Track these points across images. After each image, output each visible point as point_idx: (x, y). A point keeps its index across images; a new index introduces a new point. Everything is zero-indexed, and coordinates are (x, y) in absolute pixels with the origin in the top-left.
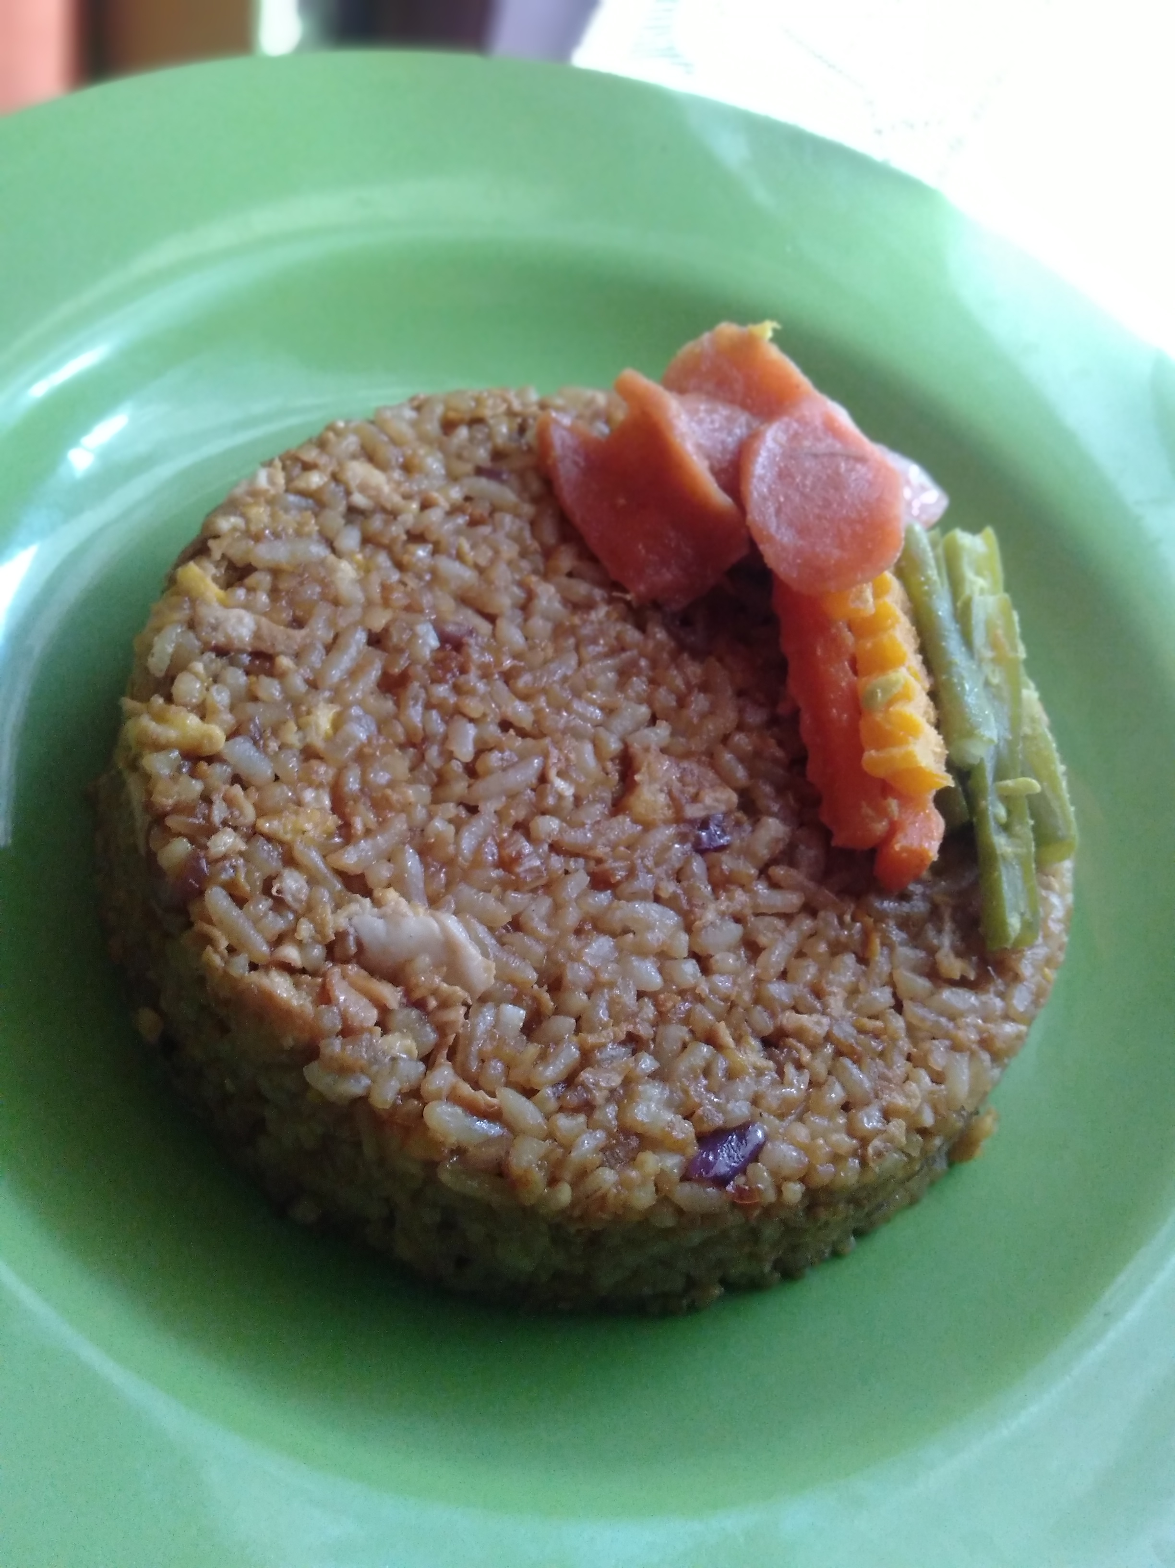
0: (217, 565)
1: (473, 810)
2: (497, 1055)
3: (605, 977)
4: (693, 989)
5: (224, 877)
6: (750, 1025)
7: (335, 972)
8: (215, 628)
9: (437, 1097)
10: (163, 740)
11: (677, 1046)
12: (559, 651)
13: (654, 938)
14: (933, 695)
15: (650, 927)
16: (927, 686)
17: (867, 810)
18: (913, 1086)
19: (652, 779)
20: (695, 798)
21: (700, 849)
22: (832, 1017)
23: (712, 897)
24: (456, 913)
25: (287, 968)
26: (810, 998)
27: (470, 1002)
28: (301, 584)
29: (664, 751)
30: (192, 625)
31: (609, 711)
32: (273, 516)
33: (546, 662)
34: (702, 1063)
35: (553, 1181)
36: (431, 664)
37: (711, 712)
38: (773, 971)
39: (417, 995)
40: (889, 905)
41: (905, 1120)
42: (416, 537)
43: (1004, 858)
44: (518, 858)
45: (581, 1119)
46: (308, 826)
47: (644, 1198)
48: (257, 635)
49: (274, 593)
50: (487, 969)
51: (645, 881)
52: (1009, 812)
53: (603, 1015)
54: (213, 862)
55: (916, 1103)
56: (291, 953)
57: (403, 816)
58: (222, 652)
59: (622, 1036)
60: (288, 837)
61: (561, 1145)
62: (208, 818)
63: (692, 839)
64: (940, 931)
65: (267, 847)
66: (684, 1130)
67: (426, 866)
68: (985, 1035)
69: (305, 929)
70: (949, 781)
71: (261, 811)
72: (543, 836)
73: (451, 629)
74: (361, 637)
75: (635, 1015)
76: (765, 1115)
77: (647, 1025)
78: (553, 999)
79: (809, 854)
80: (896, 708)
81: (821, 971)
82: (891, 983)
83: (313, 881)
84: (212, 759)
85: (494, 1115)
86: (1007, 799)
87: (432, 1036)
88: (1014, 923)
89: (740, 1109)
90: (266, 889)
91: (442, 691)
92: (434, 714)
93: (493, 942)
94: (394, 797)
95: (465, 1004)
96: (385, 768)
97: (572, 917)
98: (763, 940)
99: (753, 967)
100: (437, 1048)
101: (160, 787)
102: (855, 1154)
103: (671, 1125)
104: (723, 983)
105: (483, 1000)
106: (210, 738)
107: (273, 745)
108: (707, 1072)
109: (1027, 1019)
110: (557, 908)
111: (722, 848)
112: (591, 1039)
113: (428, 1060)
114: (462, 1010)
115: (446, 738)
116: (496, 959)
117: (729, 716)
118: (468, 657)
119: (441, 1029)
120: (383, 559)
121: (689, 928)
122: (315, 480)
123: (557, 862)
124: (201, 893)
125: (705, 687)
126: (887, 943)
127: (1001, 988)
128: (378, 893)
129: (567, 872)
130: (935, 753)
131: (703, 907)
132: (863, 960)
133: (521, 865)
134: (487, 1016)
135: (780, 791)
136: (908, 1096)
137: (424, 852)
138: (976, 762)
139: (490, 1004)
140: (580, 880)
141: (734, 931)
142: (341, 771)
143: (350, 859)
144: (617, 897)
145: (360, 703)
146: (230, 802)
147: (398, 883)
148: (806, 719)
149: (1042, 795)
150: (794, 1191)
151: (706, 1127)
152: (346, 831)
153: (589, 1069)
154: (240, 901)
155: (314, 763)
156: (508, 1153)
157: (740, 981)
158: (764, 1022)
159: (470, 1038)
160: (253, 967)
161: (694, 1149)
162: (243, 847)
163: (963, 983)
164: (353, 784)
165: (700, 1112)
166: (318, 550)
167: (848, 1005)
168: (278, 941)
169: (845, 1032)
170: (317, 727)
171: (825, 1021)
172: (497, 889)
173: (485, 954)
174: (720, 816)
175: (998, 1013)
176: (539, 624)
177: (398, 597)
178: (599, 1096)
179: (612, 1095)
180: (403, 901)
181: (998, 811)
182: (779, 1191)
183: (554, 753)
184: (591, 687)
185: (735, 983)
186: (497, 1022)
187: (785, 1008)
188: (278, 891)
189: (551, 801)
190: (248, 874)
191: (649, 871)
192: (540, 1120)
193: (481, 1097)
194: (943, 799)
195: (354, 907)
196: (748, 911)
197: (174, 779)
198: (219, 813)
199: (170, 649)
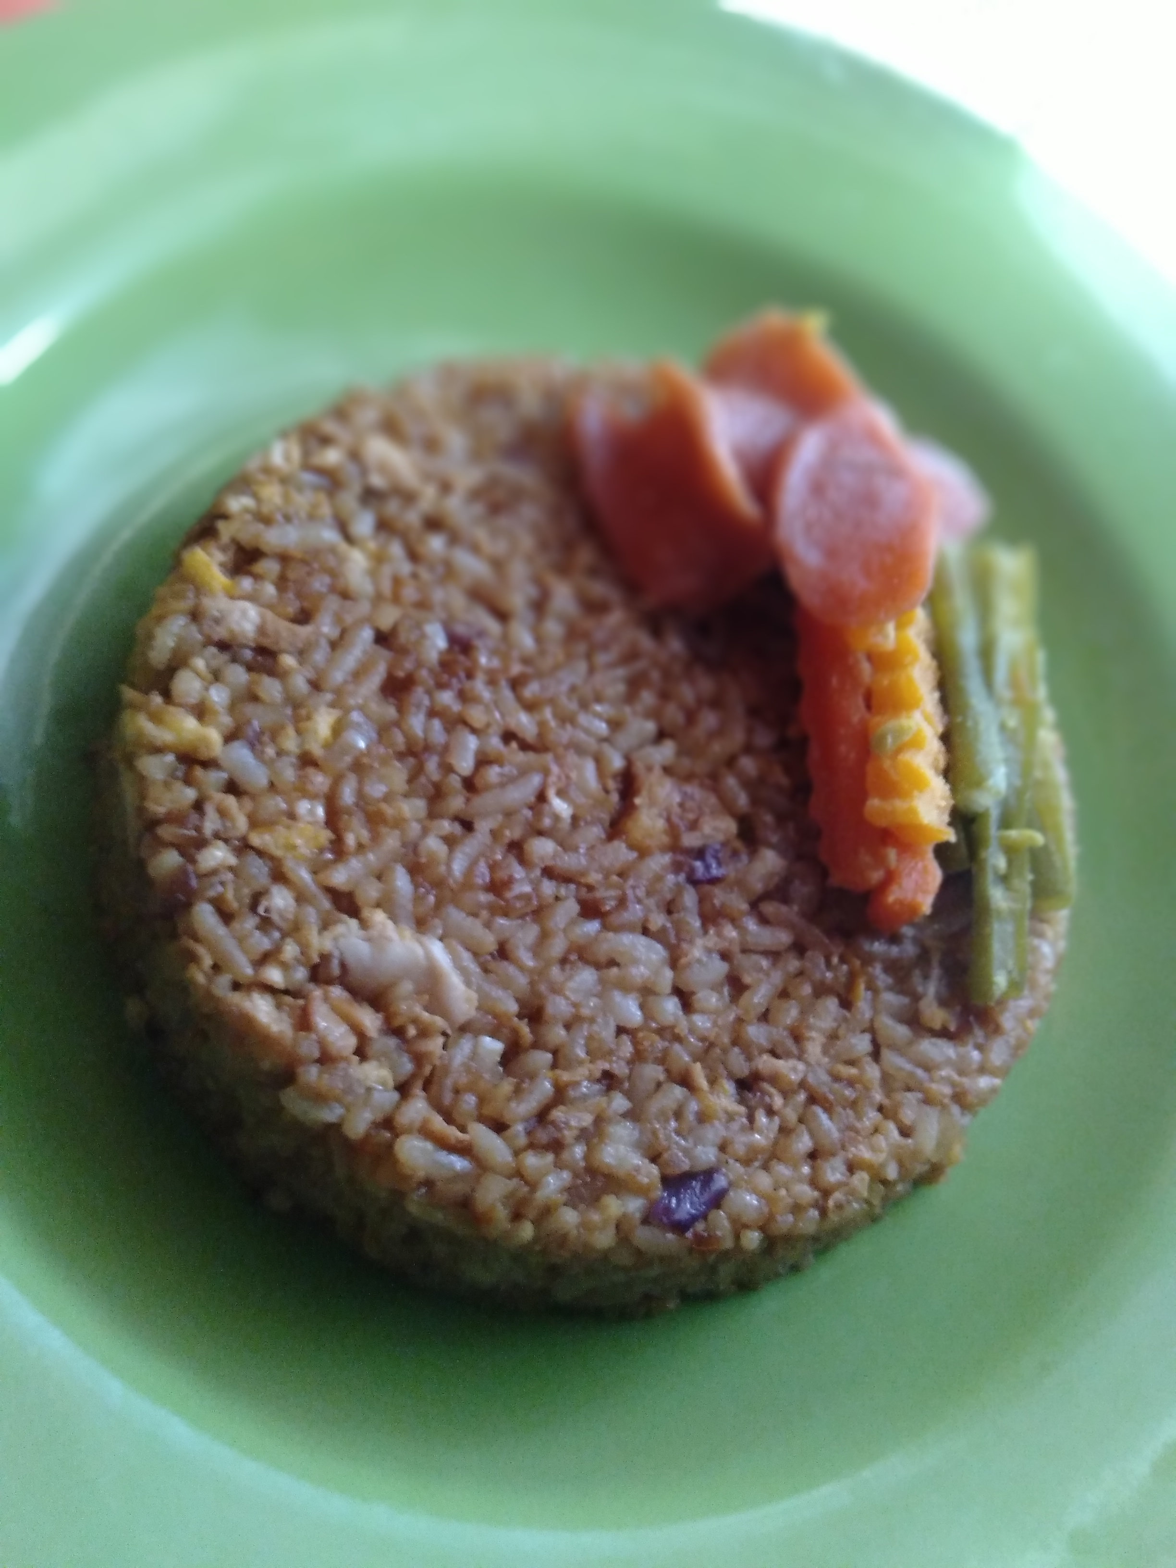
0: (224, 549)
1: (468, 826)
2: (471, 1088)
3: (585, 1012)
4: (672, 1027)
5: (212, 893)
6: (726, 1068)
7: (317, 993)
8: (217, 621)
9: (408, 1131)
10: (159, 743)
11: (652, 1086)
12: (570, 657)
13: (639, 973)
14: (946, 738)
15: (636, 962)
16: (940, 729)
17: (865, 858)
18: (881, 1141)
19: (652, 803)
20: (694, 826)
21: (693, 881)
22: (808, 1064)
23: (701, 932)
24: (441, 939)
25: (269, 989)
26: (790, 1043)
27: (449, 1032)
28: (309, 574)
29: (667, 770)
30: (195, 616)
31: (615, 725)
32: (286, 497)
33: (556, 668)
34: (674, 1106)
35: (517, 1216)
36: (437, 669)
37: (719, 733)
38: (753, 1014)
39: (397, 1022)
40: (878, 947)
41: (868, 1173)
42: (434, 524)
43: (999, 912)
44: (509, 882)
45: (550, 1158)
46: (299, 842)
47: (604, 1239)
48: (261, 630)
49: (282, 583)
50: (468, 1000)
51: (635, 912)
52: (1010, 863)
53: (581, 1053)
54: (202, 876)
55: (881, 1157)
56: (275, 975)
57: (397, 832)
58: (223, 646)
59: (598, 1074)
60: (278, 853)
61: (527, 1183)
62: (198, 829)
63: (686, 869)
64: (926, 977)
65: (259, 862)
66: (649, 1174)
67: (416, 885)
68: (958, 1090)
69: (290, 950)
70: (950, 836)
71: (255, 823)
72: (536, 861)
73: (460, 630)
74: (367, 634)
75: (611, 1053)
76: (731, 1161)
77: (623, 1063)
78: (532, 1032)
79: (803, 890)
80: (907, 757)
81: (803, 1013)
82: (871, 1029)
83: (301, 898)
84: (209, 764)
85: (464, 1150)
86: (1010, 850)
87: (408, 1067)
88: (1000, 980)
89: (707, 1155)
90: (253, 907)
91: (447, 698)
92: (437, 724)
93: (478, 970)
94: (388, 810)
95: (444, 1034)
96: (382, 779)
97: (558, 947)
98: (747, 979)
99: (735, 1008)
100: (413, 1076)
101: (155, 792)
102: (816, 1205)
103: (637, 1169)
104: (701, 1022)
105: (464, 1029)
106: (206, 741)
107: (270, 751)
108: (678, 1115)
109: (1001, 1072)
110: (545, 936)
111: (714, 881)
112: (565, 1076)
113: (403, 1089)
114: (440, 1040)
115: (445, 750)
116: (479, 990)
117: (737, 737)
118: (475, 662)
119: (419, 1059)
120: (396, 549)
121: (674, 962)
122: (332, 457)
123: (548, 888)
124: (188, 906)
125: (716, 703)
126: (871, 987)
127: (980, 1040)
128: (366, 913)
129: (557, 898)
130: (939, 807)
131: (691, 942)
132: (846, 1003)
133: (510, 889)
134: (465, 1046)
135: (781, 819)
136: (874, 1149)
137: (415, 870)
138: (980, 810)
139: (469, 1036)
140: (571, 907)
141: (720, 968)
142: (337, 780)
143: (339, 877)
144: (605, 927)
145: (361, 708)
146: (223, 813)
147: (385, 903)
148: (814, 752)
149: (1045, 848)
150: (752, 1239)
151: (670, 1171)
152: (338, 848)
153: (561, 1108)
154: (226, 916)
155: (311, 771)
156: (473, 1190)
157: (720, 1022)
158: (739, 1064)
159: (446, 1070)
160: (236, 986)
161: (658, 1192)
162: (232, 860)
163: (944, 1034)
164: (348, 795)
165: (666, 1156)
166: (330, 535)
167: (825, 1051)
168: (265, 959)
169: (820, 1079)
170: (316, 732)
171: (801, 1066)
172: (485, 914)
173: (468, 983)
174: (718, 847)
175: (975, 1066)
176: (553, 628)
177: (410, 593)
178: (568, 1135)
179: (584, 1135)
180: (390, 924)
181: (997, 860)
182: (737, 1237)
183: (555, 769)
184: (598, 699)
185: (715, 1024)
186: (474, 1055)
187: (762, 1051)
188: (267, 910)
189: (547, 822)
190: (237, 890)
191: (639, 901)
192: (509, 1158)
193: (453, 1133)
194: (942, 851)
195: (340, 929)
196: (736, 949)
197: (167, 785)
198: (211, 823)
199: (171, 643)
